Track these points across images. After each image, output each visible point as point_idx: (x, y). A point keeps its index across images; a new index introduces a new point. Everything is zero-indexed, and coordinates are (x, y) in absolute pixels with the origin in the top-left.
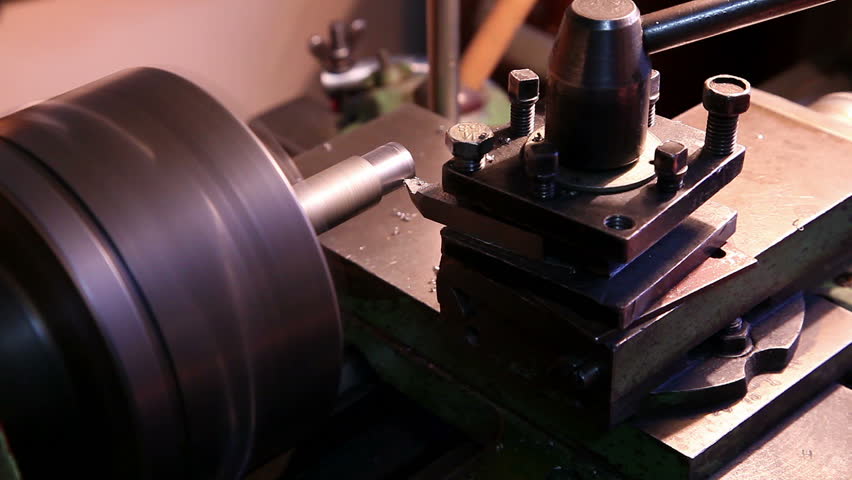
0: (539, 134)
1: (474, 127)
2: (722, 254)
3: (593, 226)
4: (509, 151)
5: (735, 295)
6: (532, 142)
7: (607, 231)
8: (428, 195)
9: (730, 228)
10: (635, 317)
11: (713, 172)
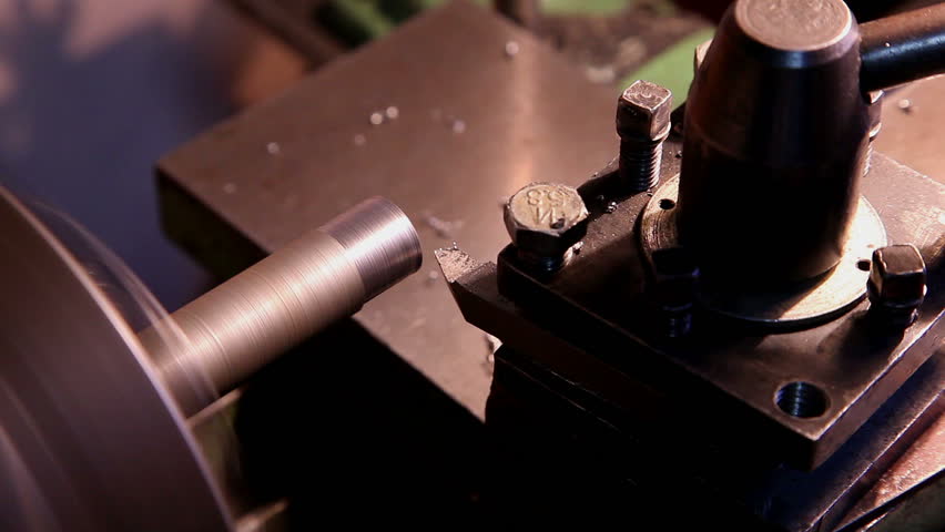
1: (553, 196)
3: (753, 404)
4: (614, 226)
7: (779, 417)
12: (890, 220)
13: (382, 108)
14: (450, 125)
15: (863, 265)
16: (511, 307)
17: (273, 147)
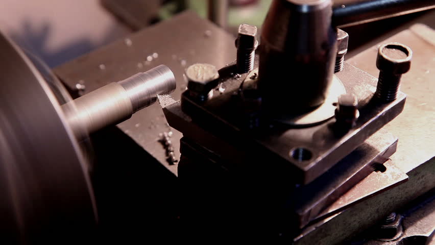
0: (255, 74)
1: (205, 68)
2: (383, 169)
3: (281, 155)
4: (231, 85)
5: (391, 198)
6: (249, 80)
7: (293, 161)
8: (172, 112)
9: (391, 150)
10: (310, 219)
11: (379, 115)
12: (349, 88)
13: (151, 54)
14: (179, 62)
15: (335, 104)
16: (188, 119)
17: (102, 67)
